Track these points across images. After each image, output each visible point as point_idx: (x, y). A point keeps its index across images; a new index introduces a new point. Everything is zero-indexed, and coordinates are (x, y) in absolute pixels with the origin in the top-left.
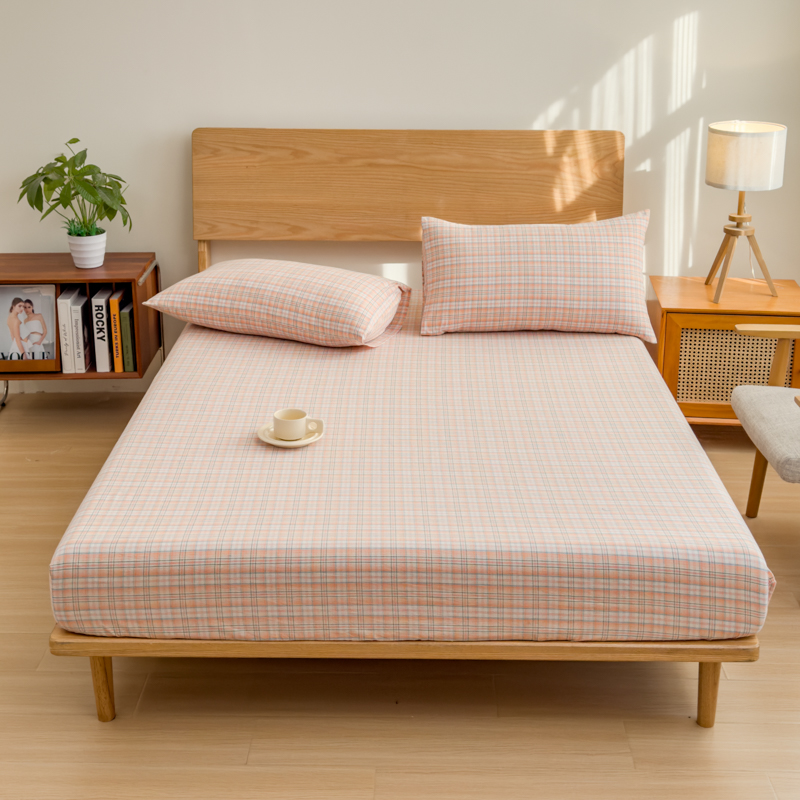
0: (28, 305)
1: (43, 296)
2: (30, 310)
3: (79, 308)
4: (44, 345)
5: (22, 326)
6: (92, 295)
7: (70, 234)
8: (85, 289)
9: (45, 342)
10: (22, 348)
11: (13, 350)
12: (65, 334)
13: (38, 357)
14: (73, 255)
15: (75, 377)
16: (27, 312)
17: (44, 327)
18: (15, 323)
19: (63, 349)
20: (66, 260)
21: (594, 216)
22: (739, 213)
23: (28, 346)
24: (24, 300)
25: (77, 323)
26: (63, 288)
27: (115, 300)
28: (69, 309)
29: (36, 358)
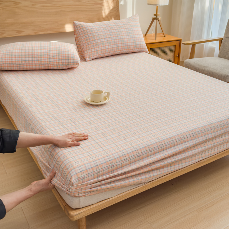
21: (113, 19)
22: (157, 13)
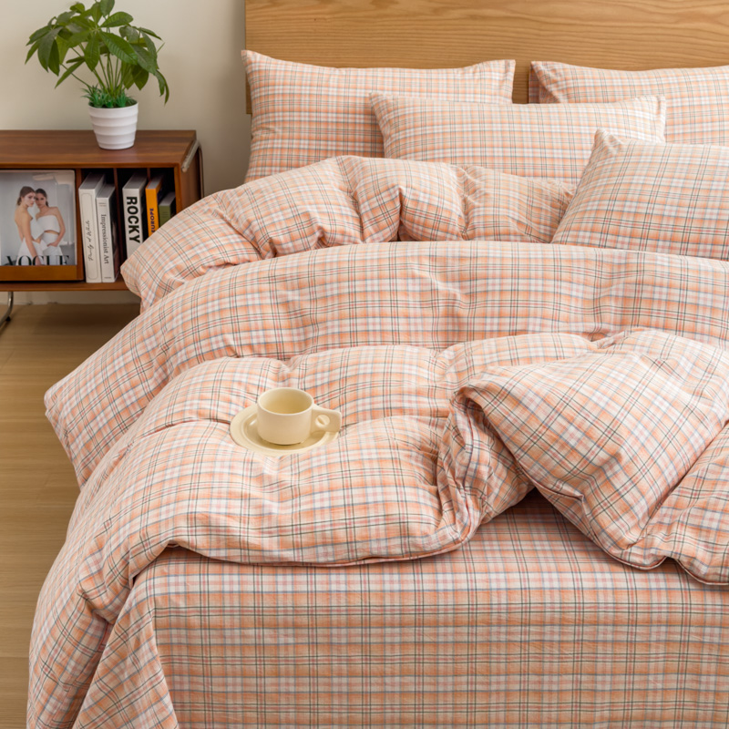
0: (40, 196)
1: (60, 185)
2: (43, 202)
3: (106, 200)
4: (61, 247)
5: (33, 223)
6: (121, 185)
7: (92, 105)
8: (112, 176)
9: (63, 242)
10: (34, 250)
11: (23, 253)
12: (89, 234)
13: (54, 261)
14: (97, 132)
15: (102, 287)
16: (39, 205)
17: (62, 224)
18: (24, 219)
19: (87, 252)
20: (87, 138)
23: (41, 248)
24: (35, 190)
25: (103, 219)
26: (85, 175)
27: (152, 190)
28: (94, 202)
29: (52, 262)
